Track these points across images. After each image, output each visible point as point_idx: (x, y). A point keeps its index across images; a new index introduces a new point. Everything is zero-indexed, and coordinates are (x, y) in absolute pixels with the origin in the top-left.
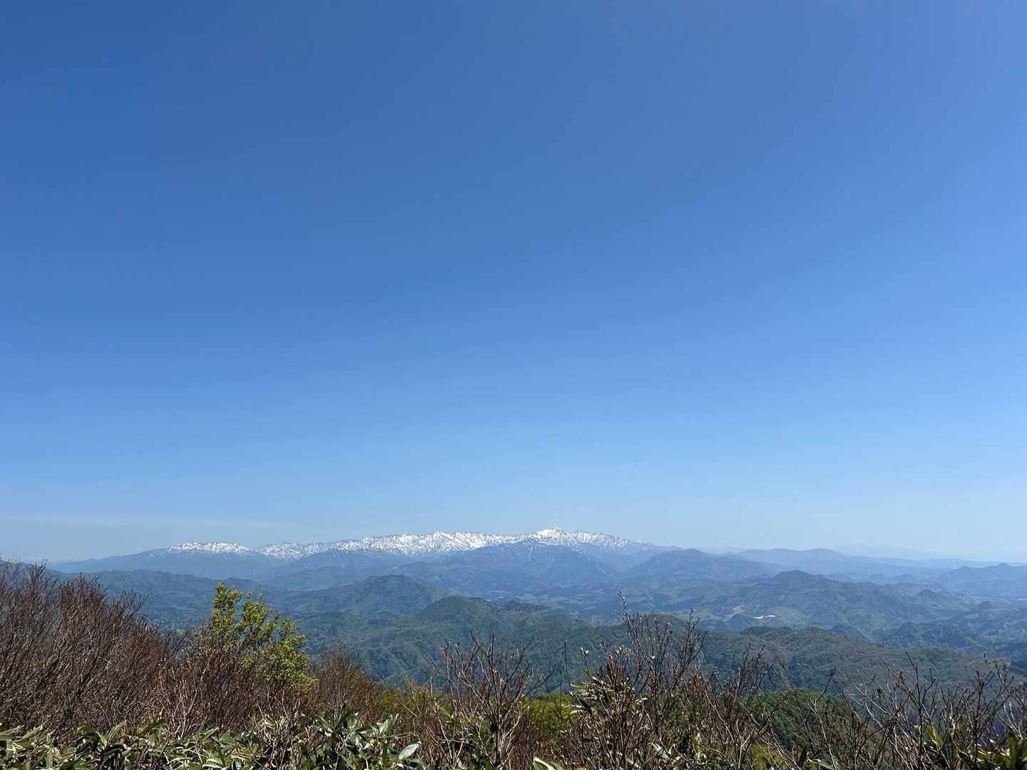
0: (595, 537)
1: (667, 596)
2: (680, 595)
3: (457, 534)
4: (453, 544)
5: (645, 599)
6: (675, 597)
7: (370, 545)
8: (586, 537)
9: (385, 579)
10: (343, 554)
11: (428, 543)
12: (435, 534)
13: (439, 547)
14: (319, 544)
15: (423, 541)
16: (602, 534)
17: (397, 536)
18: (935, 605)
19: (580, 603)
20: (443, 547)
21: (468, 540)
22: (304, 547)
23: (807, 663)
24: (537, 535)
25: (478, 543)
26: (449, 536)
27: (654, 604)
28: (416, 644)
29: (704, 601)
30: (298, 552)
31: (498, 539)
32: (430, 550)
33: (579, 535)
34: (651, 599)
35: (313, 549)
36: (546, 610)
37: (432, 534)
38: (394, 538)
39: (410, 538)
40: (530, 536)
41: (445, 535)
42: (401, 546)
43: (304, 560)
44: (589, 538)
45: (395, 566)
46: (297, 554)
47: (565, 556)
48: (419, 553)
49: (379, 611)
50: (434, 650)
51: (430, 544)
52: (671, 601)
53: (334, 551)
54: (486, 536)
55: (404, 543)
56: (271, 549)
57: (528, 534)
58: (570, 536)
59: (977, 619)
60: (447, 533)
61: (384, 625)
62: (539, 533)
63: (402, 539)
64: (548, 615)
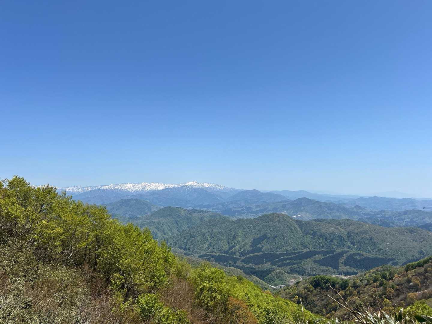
0: (211, 185)
1: (251, 208)
2: (256, 207)
3: (152, 183)
4: (150, 188)
5: (242, 209)
6: (254, 208)
7: (114, 187)
8: (208, 185)
9: (129, 200)
10: (103, 190)
11: (139, 187)
12: (142, 183)
13: (144, 188)
14: (90, 187)
15: (137, 186)
16: (214, 184)
17: (125, 184)
18: (361, 212)
19: (214, 211)
20: (146, 189)
21: (157, 186)
22: (83, 188)
23: (356, 234)
24: (187, 184)
25: (161, 187)
26: (148, 184)
27: (246, 211)
28: (156, 228)
29: (268, 210)
30: (82, 190)
31: (170, 186)
32: (141, 190)
33: (204, 184)
34: (245, 209)
35: (88, 189)
36: (210, 213)
37: (141, 183)
38: (124, 185)
39: (132, 185)
40: (184, 184)
41: (147, 184)
42: (128, 188)
43: (85, 193)
44: (208, 186)
45: (128, 196)
46: (81, 191)
47: (201, 192)
48: (136, 191)
49: (128, 214)
50: (164, 230)
51: (140, 188)
52: (253, 210)
53: (98, 190)
54: (164, 184)
55: (129, 187)
56: (69, 189)
57: (183, 184)
58: (200, 185)
59: (381, 217)
60: (148, 183)
61: (137, 219)
62: (188, 183)
63: (128, 185)
64: (212, 215)
